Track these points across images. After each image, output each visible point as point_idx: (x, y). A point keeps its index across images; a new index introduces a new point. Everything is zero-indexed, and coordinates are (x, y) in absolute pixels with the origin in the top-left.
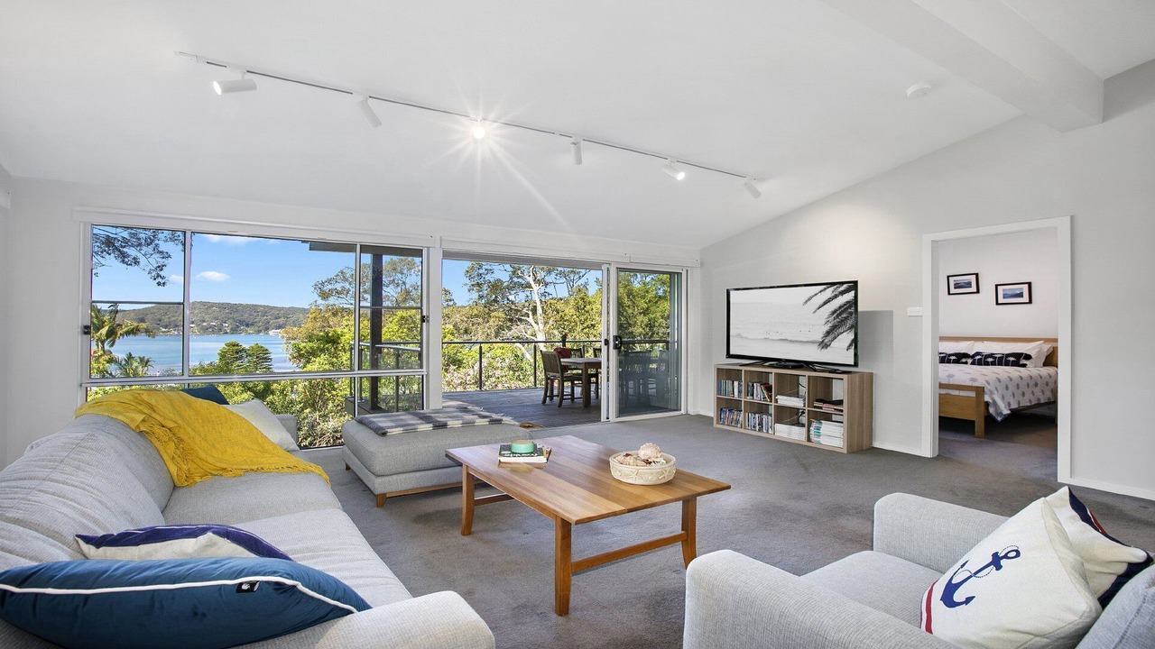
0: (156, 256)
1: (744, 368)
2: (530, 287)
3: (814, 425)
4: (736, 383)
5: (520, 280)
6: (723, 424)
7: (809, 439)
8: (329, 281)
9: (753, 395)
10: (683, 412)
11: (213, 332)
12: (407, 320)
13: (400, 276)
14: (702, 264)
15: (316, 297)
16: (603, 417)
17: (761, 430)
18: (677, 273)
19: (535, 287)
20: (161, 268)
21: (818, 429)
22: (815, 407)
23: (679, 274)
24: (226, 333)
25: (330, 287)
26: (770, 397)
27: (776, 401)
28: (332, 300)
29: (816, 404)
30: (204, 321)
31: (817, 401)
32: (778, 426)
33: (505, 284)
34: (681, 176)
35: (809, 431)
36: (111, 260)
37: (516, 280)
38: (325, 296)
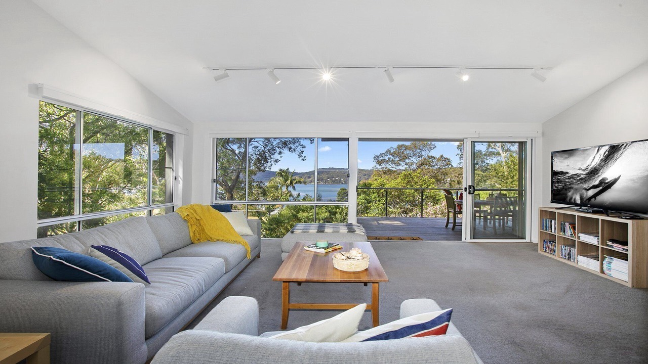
0: (300, 147)
1: (557, 211)
2: (500, 154)
3: (607, 260)
4: (553, 222)
5: (493, 150)
6: (545, 251)
7: (602, 271)
8: (382, 155)
9: (564, 232)
10: (528, 240)
11: (337, 183)
12: (408, 176)
13: (419, 151)
14: (543, 134)
15: (375, 164)
16: (463, 239)
17: (569, 259)
18: (524, 142)
19: (503, 155)
20: (302, 152)
21: (610, 263)
22: (608, 245)
23: (525, 142)
24: (342, 183)
25: (382, 158)
26: (575, 234)
27: (579, 238)
28: (383, 165)
29: (609, 243)
30: (333, 178)
31: (610, 240)
32: (580, 258)
33: (483, 153)
34: (465, 78)
35: (602, 264)
36: (286, 151)
37: (490, 150)
38: (380, 163)
